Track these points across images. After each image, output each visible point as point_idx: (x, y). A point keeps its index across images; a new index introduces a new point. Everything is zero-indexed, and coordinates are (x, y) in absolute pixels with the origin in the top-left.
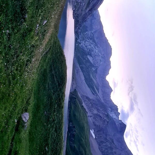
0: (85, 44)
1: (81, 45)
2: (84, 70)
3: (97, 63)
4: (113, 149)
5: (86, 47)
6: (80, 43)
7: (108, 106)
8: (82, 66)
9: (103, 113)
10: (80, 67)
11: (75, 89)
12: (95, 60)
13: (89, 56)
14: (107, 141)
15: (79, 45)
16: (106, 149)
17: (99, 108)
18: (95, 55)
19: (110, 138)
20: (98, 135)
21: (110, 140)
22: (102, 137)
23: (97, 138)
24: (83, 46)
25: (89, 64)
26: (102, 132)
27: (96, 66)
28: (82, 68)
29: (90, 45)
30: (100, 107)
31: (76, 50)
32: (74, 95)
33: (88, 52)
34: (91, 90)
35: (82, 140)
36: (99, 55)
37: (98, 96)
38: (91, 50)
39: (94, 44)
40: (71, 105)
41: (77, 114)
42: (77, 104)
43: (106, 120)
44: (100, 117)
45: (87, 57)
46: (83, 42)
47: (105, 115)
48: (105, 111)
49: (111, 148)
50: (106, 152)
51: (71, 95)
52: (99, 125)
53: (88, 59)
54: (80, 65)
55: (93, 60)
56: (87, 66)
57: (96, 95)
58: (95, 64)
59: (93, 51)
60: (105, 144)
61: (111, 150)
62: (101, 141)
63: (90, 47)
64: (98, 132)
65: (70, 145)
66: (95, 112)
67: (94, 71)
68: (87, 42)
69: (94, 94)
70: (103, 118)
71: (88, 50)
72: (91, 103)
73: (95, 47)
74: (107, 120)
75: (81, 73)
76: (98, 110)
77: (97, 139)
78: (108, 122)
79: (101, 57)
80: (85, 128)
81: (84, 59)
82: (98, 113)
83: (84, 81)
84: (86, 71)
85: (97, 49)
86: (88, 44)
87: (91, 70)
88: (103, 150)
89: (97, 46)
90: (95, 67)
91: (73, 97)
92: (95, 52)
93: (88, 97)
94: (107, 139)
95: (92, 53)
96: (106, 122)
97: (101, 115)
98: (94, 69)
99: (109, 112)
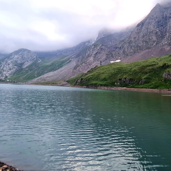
0: (8, 71)
1: (9, 76)
2: (41, 72)
3: (32, 57)
4: (131, 40)
5: (11, 70)
6: (6, 77)
7: (83, 46)
8: (36, 75)
9: (92, 51)
10: (38, 77)
11: (67, 81)
12: (28, 59)
13: (23, 66)
14: (123, 47)
15: (8, 78)
16: (131, 48)
17: (87, 54)
18: (22, 58)
19: (119, 43)
20: (117, 56)
21: (121, 44)
22: (119, 52)
23: (119, 58)
24: (10, 73)
25: (33, 66)
26: (113, 52)
27: (36, 58)
28: (39, 75)
29: (9, 64)
30: (85, 54)
31: (15, 81)
32: (77, 82)
33: (18, 67)
34: (65, 64)
35: (135, 70)
36: (22, 54)
37: (72, 56)
38: (16, 64)
39: (7, 60)
40: (92, 84)
41: (103, 76)
42: (90, 77)
43: (101, 47)
44: (96, 53)
45: (25, 68)
46: (4, 73)
47: (94, 48)
48: (90, 48)
49: (130, 42)
50: (134, 48)
51: (78, 85)
52: (106, 55)
53: (27, 67)
54: (35, 77)
55: (28, 61)
56: (37, 68)
57: (71, 58)
58: (33, 59)
59: (16, 61)
60: (126, 49)
61: (132, 43)
62: (123, 53)
63: (11, 65)
64: (113, 57)
65: (143, 84)
66: (91, 59)
67: (42, 61)
68: (5, 69)
69: (70, 61)
70: (98, 50)
71: (16, 67)
72: (81, 64)
73: (11, 59)
74: (100, 45)
75: (45, 76)
76: (89, 56)
77: (121, 57)
78: (103, 45)
79: (24, 52)
80: (118, 67)
81: (27, 72)
82: (93, 56)
83: (55, 72)
84: (42, 70)
85: (14, 56)
86: (8, 67)
87: (41, 64)
88: (132, 51)
89: (10, 56)
90: (38, 59)
91: (81, 82)
92: (18, 58)
93: (74, 68)
94: (121, 47)
95: (19, 62)
96: (103, 47)
97: (94, 53)
98: (39, 61)
99: (90, 44)
